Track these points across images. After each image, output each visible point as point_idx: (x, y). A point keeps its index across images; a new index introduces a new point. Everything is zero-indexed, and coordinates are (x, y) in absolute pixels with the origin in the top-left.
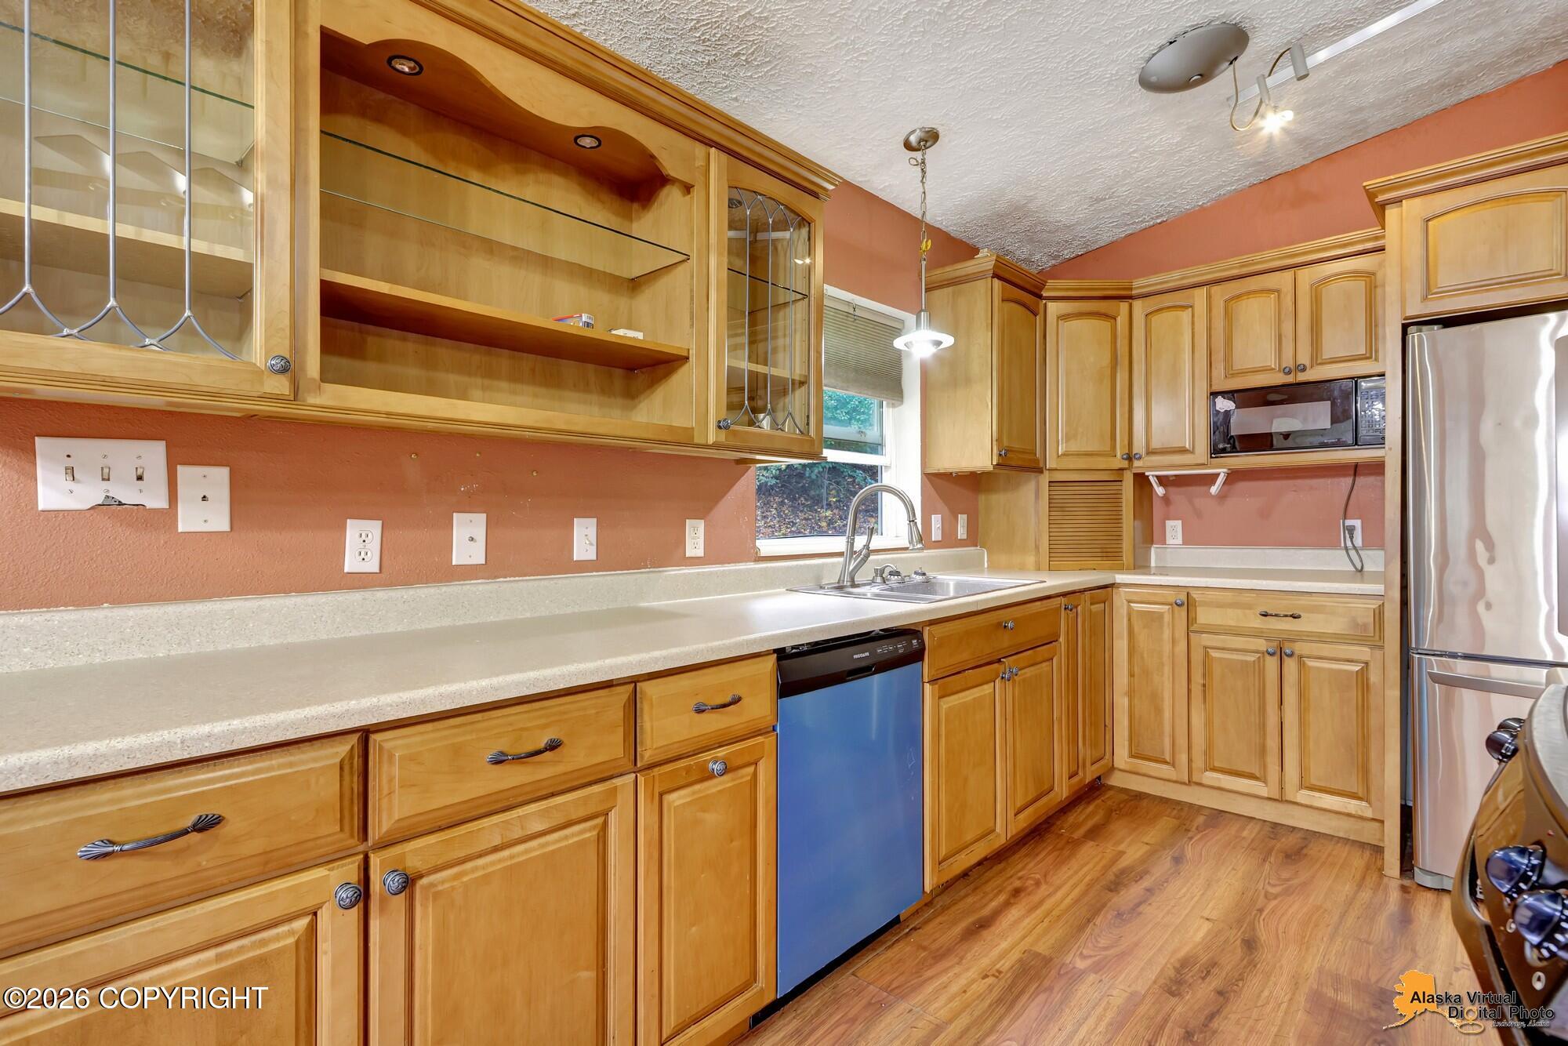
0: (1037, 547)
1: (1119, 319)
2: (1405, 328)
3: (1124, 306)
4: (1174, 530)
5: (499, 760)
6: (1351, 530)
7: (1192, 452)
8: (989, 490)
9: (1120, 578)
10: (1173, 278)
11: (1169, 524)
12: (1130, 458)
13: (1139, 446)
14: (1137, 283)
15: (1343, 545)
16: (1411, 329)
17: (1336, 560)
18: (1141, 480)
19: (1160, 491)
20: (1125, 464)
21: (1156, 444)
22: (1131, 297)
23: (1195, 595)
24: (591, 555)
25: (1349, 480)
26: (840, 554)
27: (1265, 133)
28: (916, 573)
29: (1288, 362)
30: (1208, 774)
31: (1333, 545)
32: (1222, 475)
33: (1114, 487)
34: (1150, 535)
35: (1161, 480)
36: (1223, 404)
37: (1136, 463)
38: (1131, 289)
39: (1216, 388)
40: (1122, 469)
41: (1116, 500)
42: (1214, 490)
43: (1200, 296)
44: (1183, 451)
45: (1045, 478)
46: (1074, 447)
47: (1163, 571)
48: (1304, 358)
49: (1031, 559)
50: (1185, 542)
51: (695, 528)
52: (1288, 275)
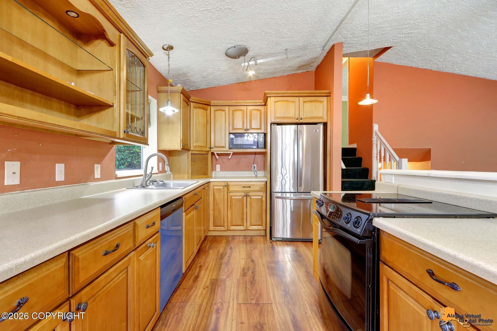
0: (188, 172)
1: (208, 110)
2: (271, 124)
3: (209, 107)
4: (218, 167)
5: (106, 254)
6: (254, 167)
7: (225, 148)
8: (173, 156)
9: (211, 180)
10: (221, 102)
11: (217, 165)
12: (210, 148)
13: (212, 145)
14: (212, 102)
15: (253, 170)
16: (272, 125)
17: (251, 174)
18: (213, 154)
19: (217, 157)
20: (209, 150)
21: (217, 145)
22: (210, 105)
23: (229, 183)
24: (62, 179)
25: (254, 156)
26: (142, 175)
27: (249, 75)
28: (160, 181)
29: (245, 128)
30: (231, 227)
31: (251, 170)
32: (232, 154)
33: (206, 156)
34: (213, 169)
35: (218, 154)
36: (232, 136)
37: (212, 150)
38: (210, 103)
39: (230, 132)
40: (208, 151)
41: (207, 159)
42: (230, 157)
43: (227, 108)
44: (223, 147)
45: (190, 152)
46: (198, 144)
47: (216, 178)
48: (248, 128)
49: (186, 176)
50: (221, 170)
51: (98, 167)
52: (245, 107)
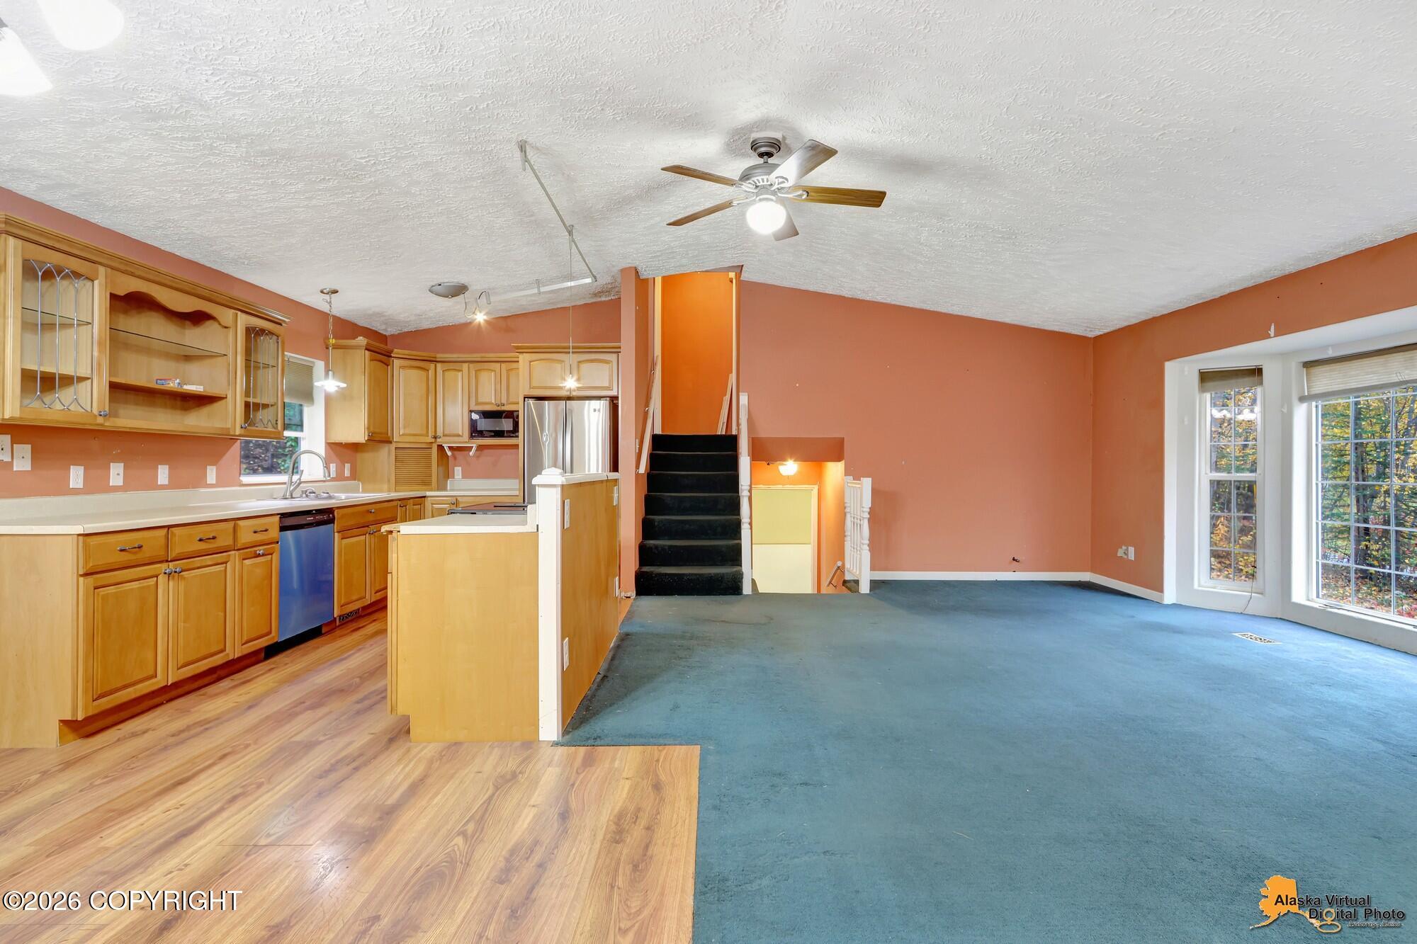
0: (389, 481)
1: (430, 371)
2: (525, 398)
3: (432, 365)
4: (458, 471)
7: (462, 436)
8: (363, 451)
9: (429, 493)
10: (453, 356)
11: (454, 469)
12: (435, 438)
13: (440, 433)
14: (437, 355)
18: (441, 447)
19: (449, 453)
20: (433, 440)
21: (447, 431)
22: (434, 361)
23: (459, 499)
24: (166, 482)
26: (285, 483)
28: (323, 492)
29: (499, 402)
32: (474, 447)
33: (428, 451)
34: (447, 473)
35: (450, 448)
36: (475, 416)
37: (438, 440)
38: (435, 358)
39: (471, 409)
40: (432, 443)
41: (429, 457)
42: (471, 453)
43: (465, 366)
44: (459, 436)
45: (393, 446)
46: (408, 431)
47: (453, 489)
48: (504, 401)
49: (386, 486)
50: (461, 476)
51: (211, 470)
52: (497, 364)
